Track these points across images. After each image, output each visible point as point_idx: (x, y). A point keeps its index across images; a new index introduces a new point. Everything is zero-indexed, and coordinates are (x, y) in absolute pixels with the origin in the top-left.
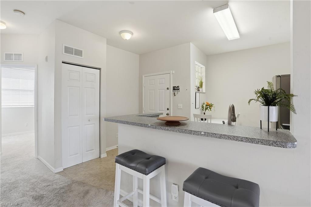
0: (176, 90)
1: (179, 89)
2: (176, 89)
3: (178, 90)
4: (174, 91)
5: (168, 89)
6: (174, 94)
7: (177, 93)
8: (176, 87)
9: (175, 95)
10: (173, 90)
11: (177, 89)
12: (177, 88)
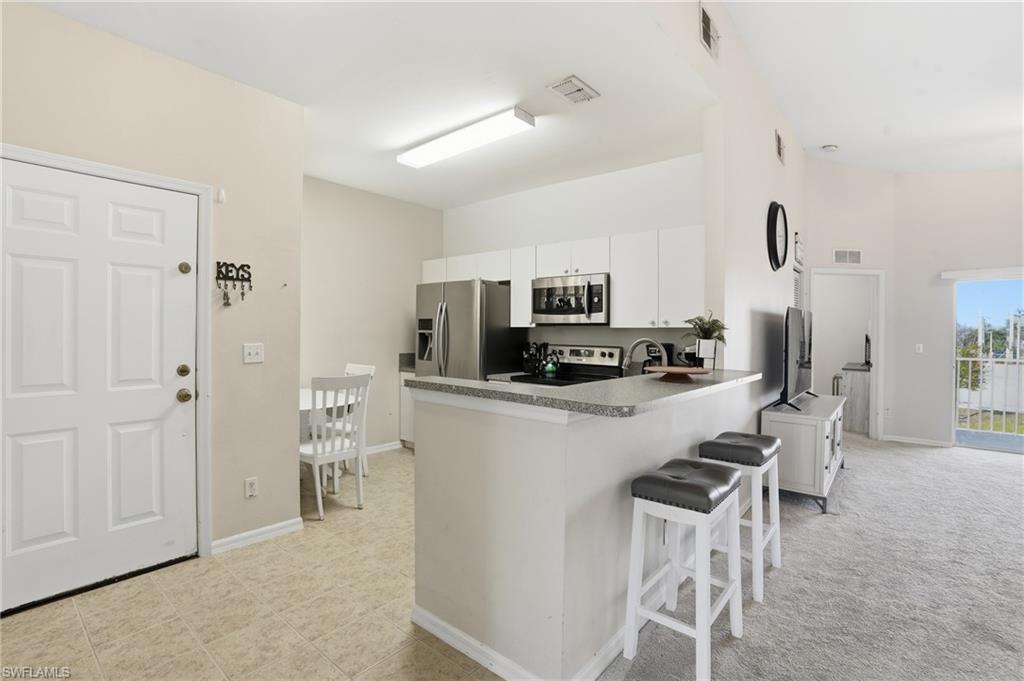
0: (231, 278)
1: (248, 280)
2: (234, 274)
3: (246, 284)
4: (222, 282)
5: (184, 269)
6: (226, 296)
7: (243, 294)
8: (232, 265)
9: (227, 304)
10: (218, 278)
11: (237, 279)
12: (238, 270)
